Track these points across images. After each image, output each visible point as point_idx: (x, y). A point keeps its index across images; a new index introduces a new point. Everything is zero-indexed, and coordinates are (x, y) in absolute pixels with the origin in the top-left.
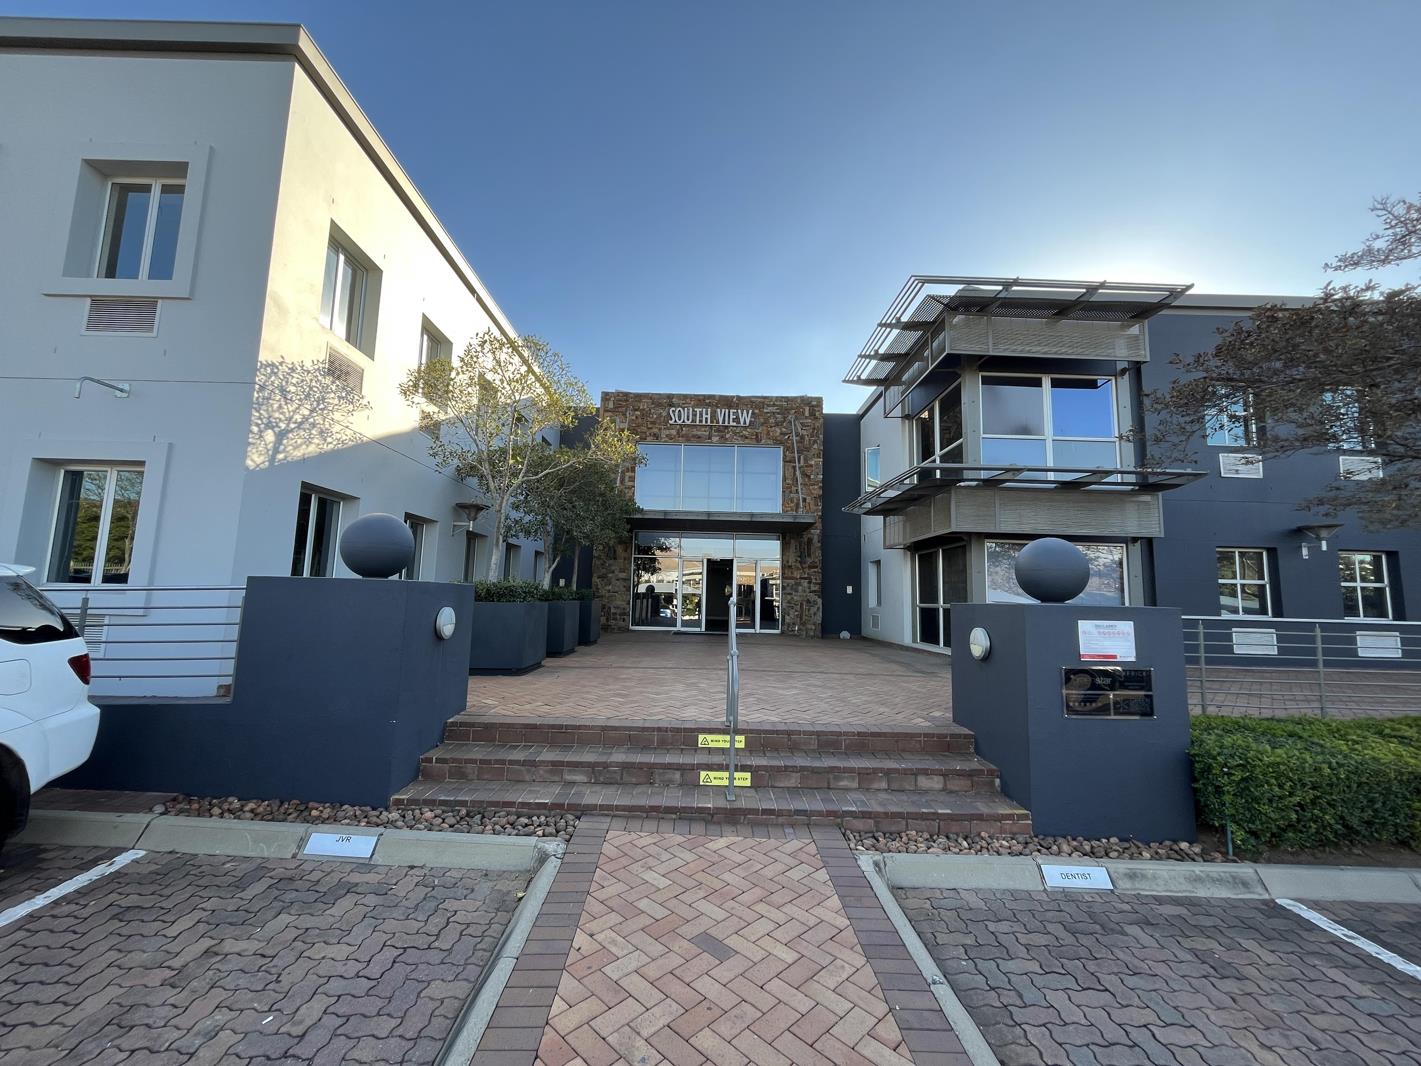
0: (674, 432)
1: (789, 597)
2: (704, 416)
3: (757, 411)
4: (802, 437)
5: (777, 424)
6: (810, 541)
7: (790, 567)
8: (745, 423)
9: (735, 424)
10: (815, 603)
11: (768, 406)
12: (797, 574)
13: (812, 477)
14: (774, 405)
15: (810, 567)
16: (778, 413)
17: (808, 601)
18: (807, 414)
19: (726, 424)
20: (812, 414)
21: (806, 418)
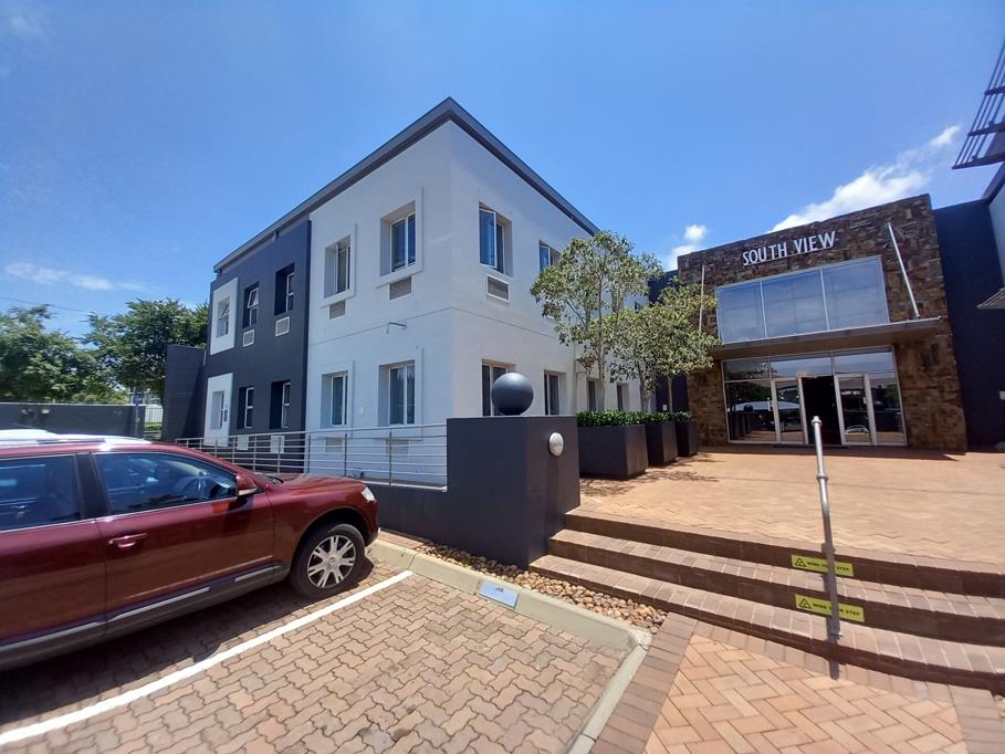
0: (750, 272)
1: (913, 409)
2: (780, 251)
3: (841, 231)
4: (907, 241)
5: (869, 237)
6: (935, 348)
7: (910, 377)
8: (828, 245)
9: (816, 249)
10: (954, 412)
11: (855, 221)
12: (921, 384)
13: (928, 279)
14: (863, 219)
15: (940, 375)
16: (870, 226)
17: (944, 412)
18: (909, 216)
19: (806, 251)
20: (917, 213)
21: (909, 220)
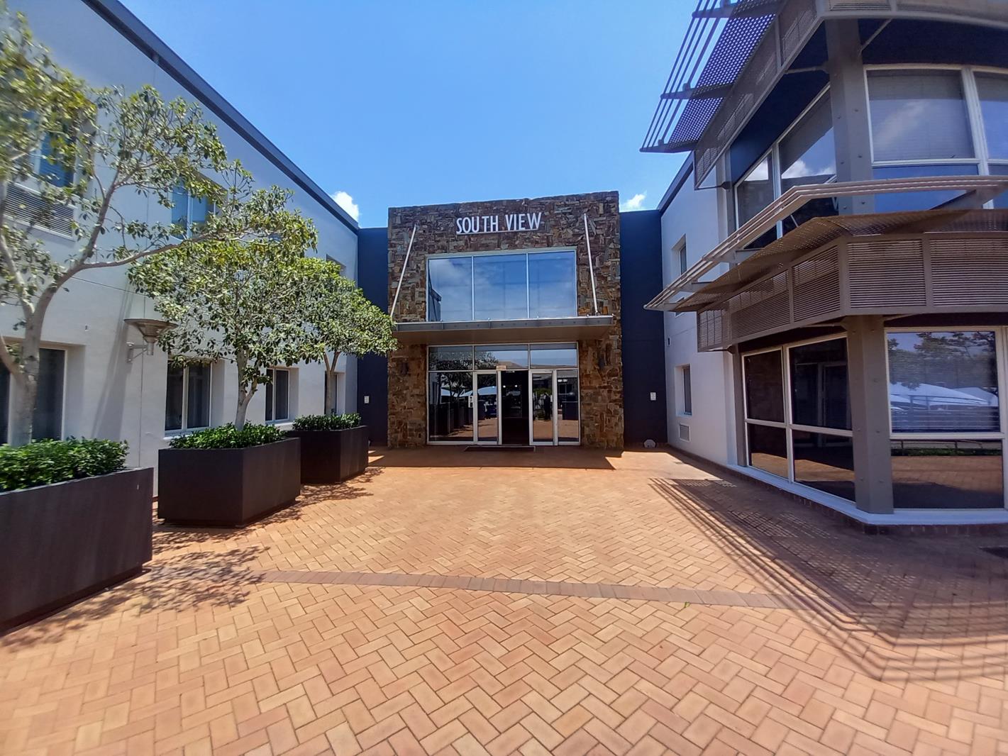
0: (462, 243)
1: (588, 408)
2: (492, 224)
3: (546, 213)
4: (597, 236)
5: (569, 226)
6: (609, 347)
7: (587, 376)
8: (534, 227)
9: (524, 229)
10: (616, 412)
11: (559, 206)
12: (595, 384)
13: (609, 279)
14: (565, 205)
15: (610, 375)
16: (570, 214)
17: (609, 411)
18: (601, 211)
19: (515, 229)
20: (607, 211)
21: (601, 215)
